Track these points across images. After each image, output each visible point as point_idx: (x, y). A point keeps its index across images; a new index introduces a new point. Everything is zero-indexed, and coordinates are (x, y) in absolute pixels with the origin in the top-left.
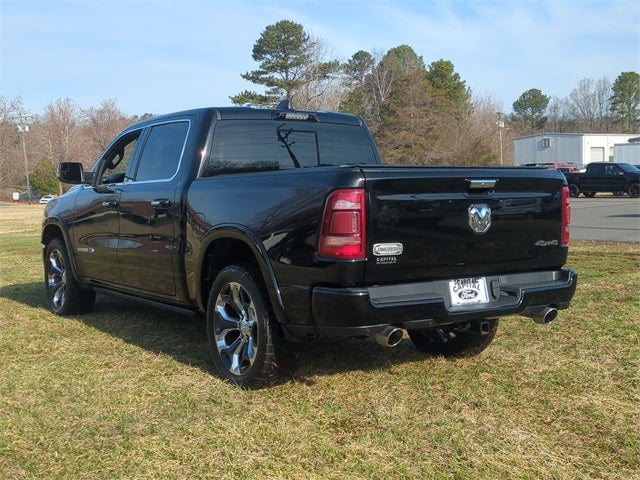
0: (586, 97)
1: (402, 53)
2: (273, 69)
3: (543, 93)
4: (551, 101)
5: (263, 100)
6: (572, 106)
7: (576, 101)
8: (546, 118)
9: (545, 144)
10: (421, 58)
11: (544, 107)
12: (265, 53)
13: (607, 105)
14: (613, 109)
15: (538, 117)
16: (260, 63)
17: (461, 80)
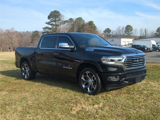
0: (120, 30)
1: (80, 19)
2: (53, 21)
3: (110, 29)
4: (112, 31)
5: (50, 29)
6: (116, 32)
7: (117, 31)
8: (111, 35)
9: (113, 40)
10: (84, 20)
11: (110, 32)
12: (51, 18)
13: (124, 32)
14: (125, 33)
15: (109, 34)
16: (50, 20)
17: (95, 25)
